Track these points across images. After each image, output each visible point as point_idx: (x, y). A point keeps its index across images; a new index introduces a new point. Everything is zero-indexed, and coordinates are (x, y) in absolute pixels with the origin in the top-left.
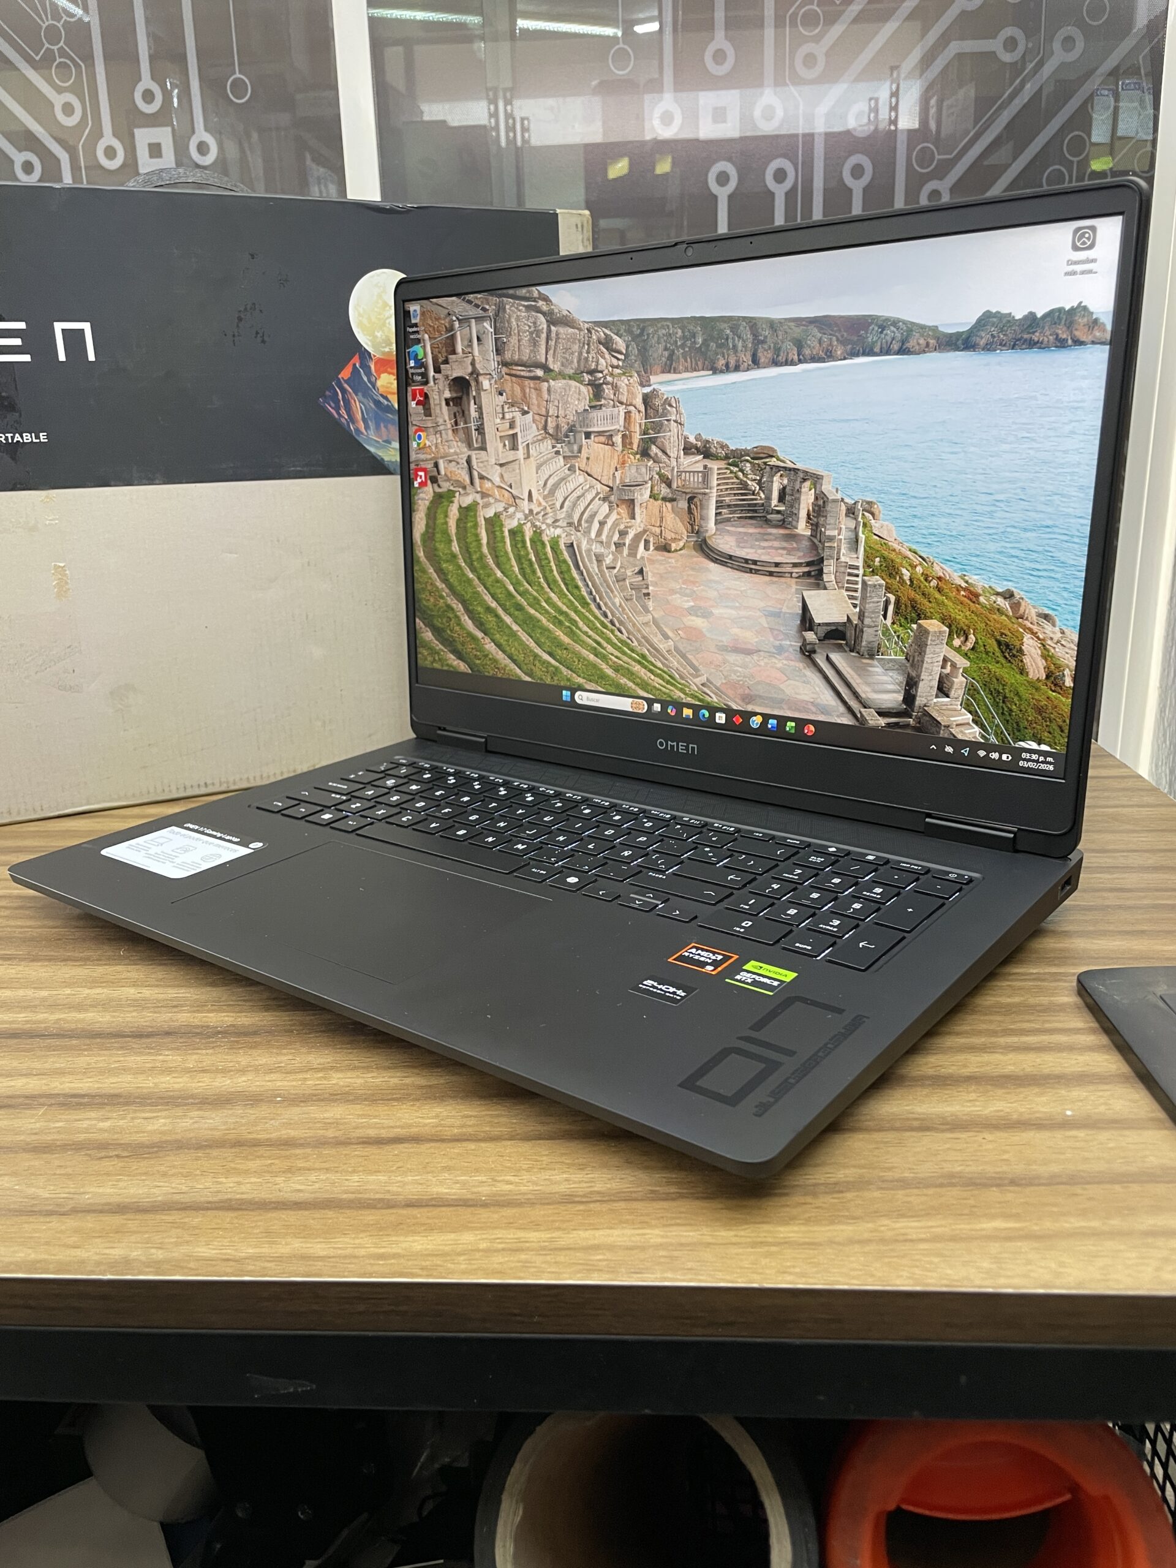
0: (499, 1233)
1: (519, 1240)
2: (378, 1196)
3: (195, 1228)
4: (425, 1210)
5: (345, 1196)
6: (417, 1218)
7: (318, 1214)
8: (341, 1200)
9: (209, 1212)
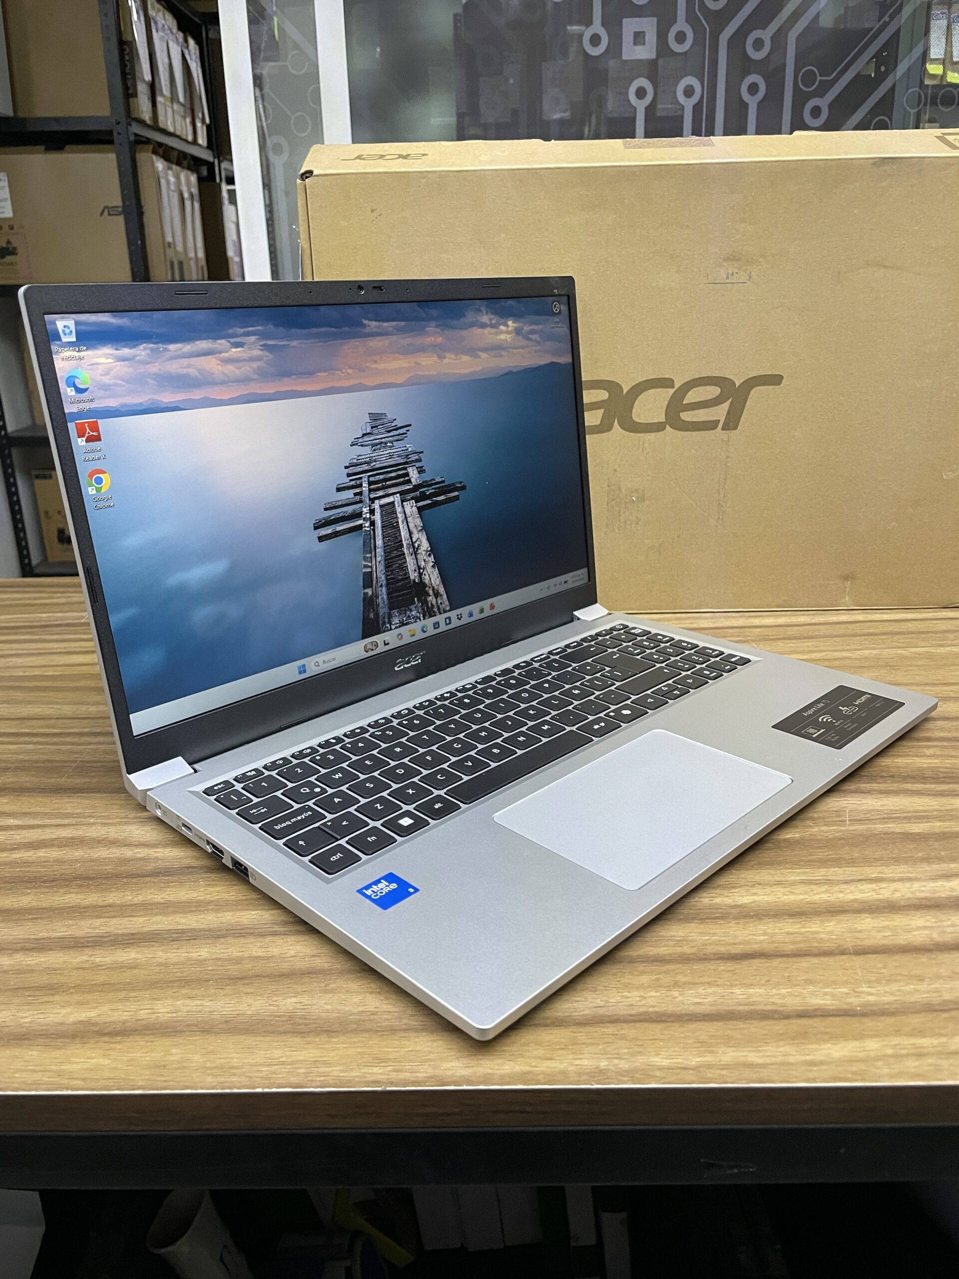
0: (896, 1040)
1: (915, 1046)
2: (769, 1008)
3: (636, 1039)
4: (818, 1019)
5: (741, 1008)
6: (815, 1027)
7: (731, 1024)
8: (739, 1011)
9: (638, 1025)
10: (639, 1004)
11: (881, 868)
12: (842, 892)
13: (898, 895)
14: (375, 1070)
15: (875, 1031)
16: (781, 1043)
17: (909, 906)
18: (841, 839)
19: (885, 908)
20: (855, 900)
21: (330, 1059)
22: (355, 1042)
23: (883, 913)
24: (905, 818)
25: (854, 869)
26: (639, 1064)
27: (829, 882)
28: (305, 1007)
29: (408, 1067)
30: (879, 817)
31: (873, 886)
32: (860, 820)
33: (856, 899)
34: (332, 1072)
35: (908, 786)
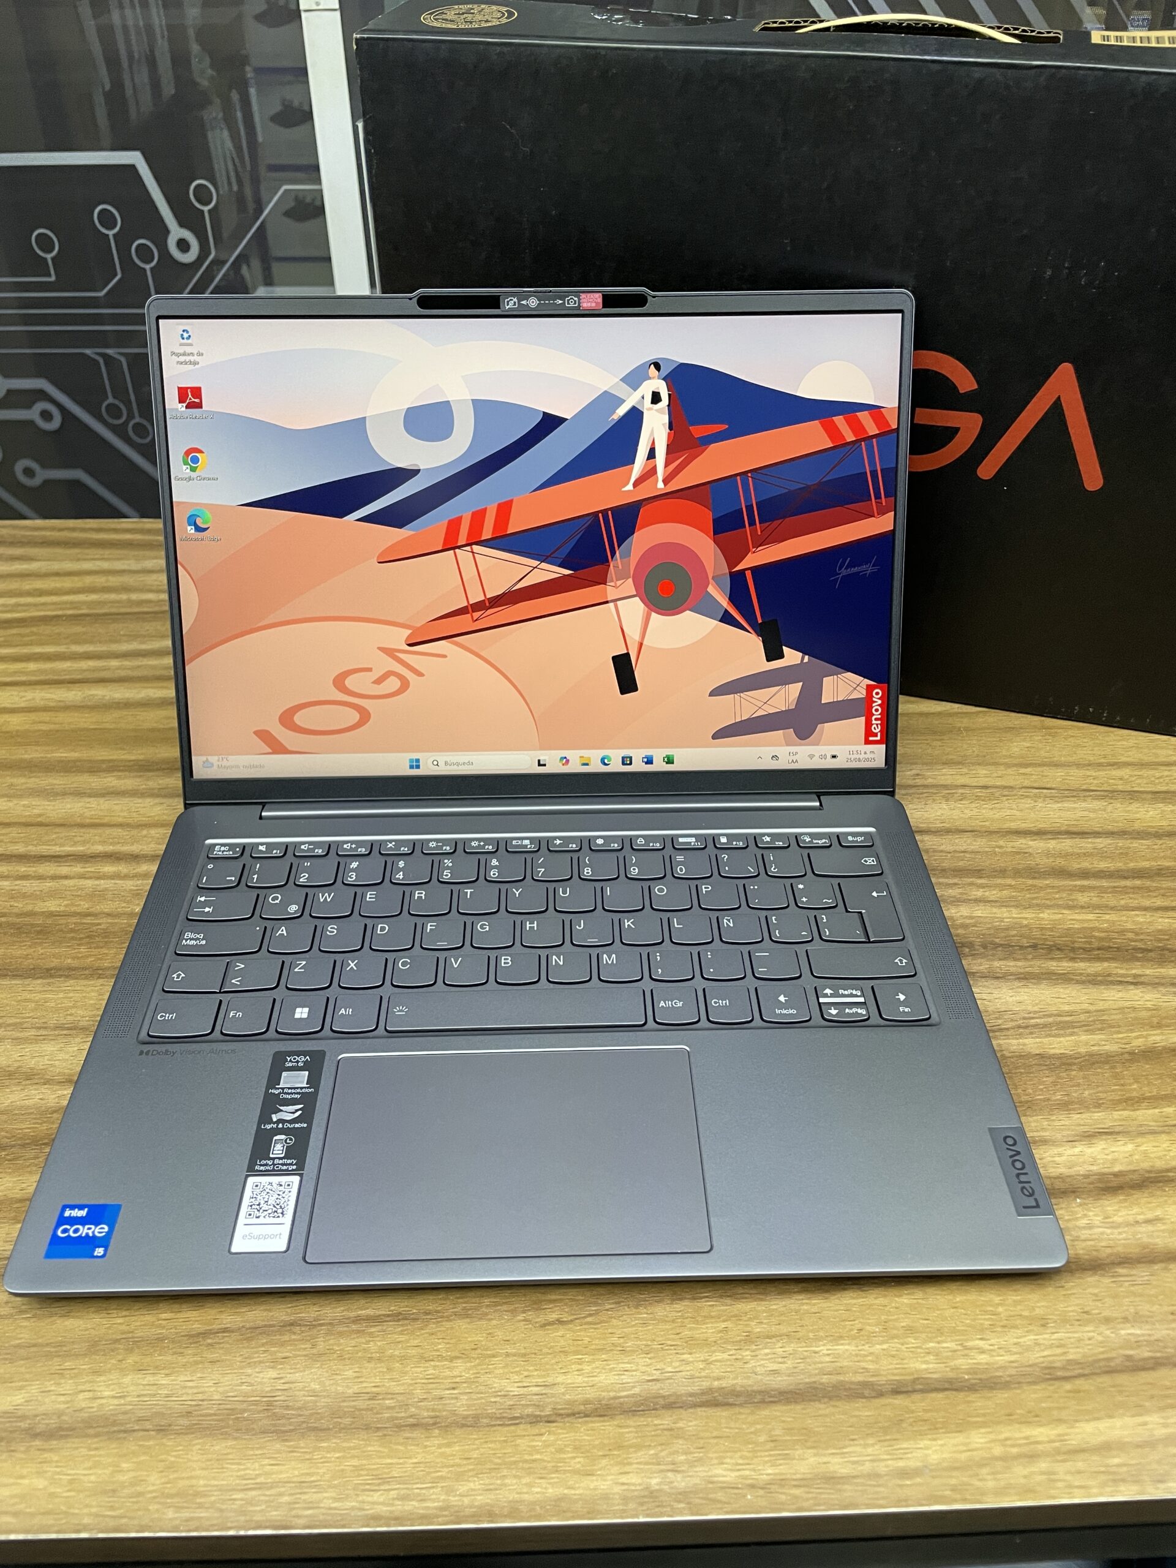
10: (703, 1374)
14: (376, 1497)
15: (984, 1415)
16: (871, 1441)
21: (319, 1478)
22: (350, 1448)
24: (1045, 1026)
26: (697, 1481)
28: (286, 1386)
29: (416, 1491)
34: (320, 1501)
35: (1053, 965)
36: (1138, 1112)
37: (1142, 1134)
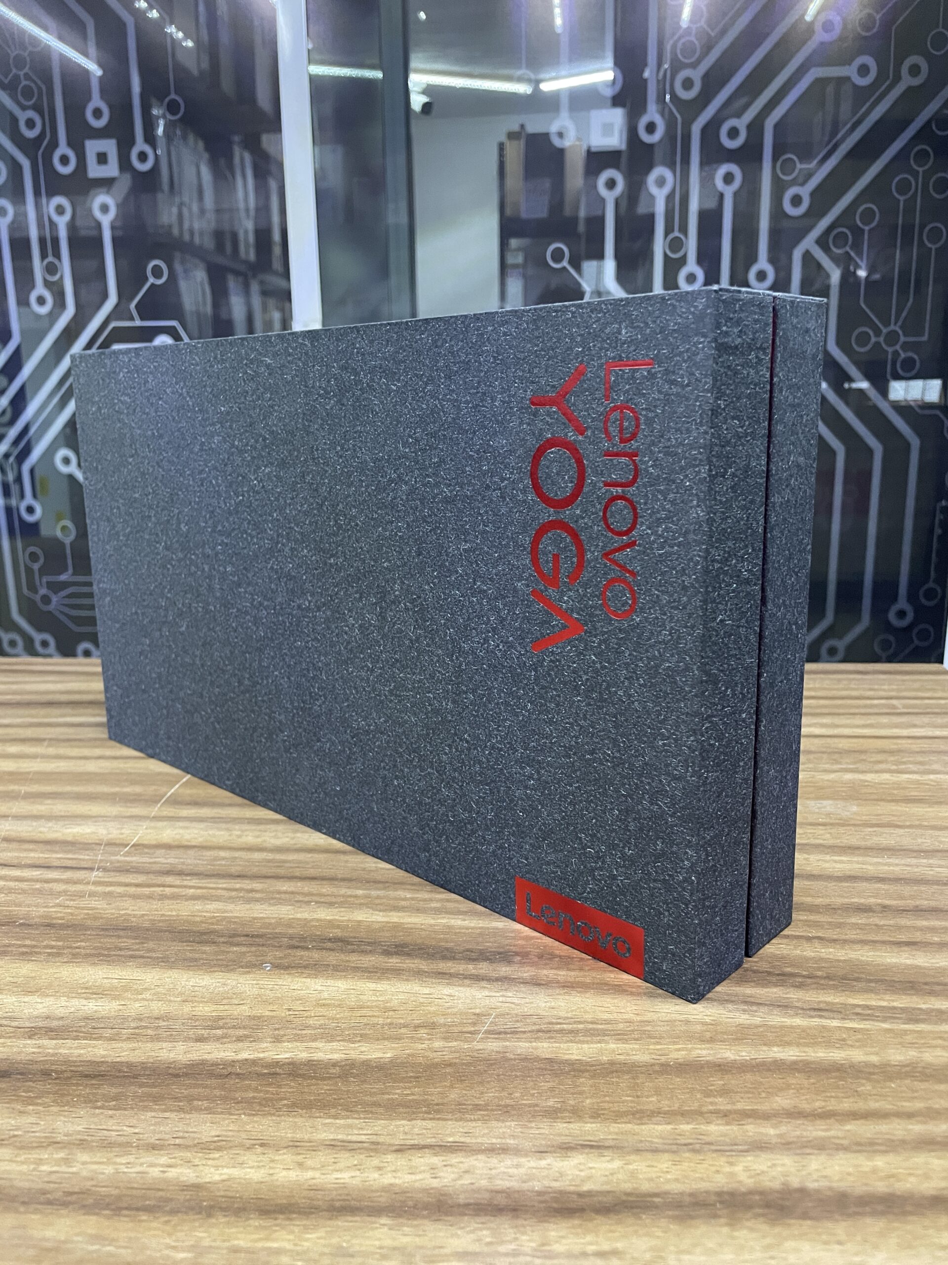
11: (474, 1124)
12: (379, 1168)
13: (466, 1181)
17: (467, 1205)
18: (450, 1065)
19: (426, 1206)
20: (388, 1189)
23: (416, 1217)
24: (571, 1032)
25: (429, 1124)
27: (375, 1148)
30: (534, 1028)
31: (436, 1160)
32: (500, 1033)
33: (391, 1185)
36: (643, 1127)
37: (638, 1151)
